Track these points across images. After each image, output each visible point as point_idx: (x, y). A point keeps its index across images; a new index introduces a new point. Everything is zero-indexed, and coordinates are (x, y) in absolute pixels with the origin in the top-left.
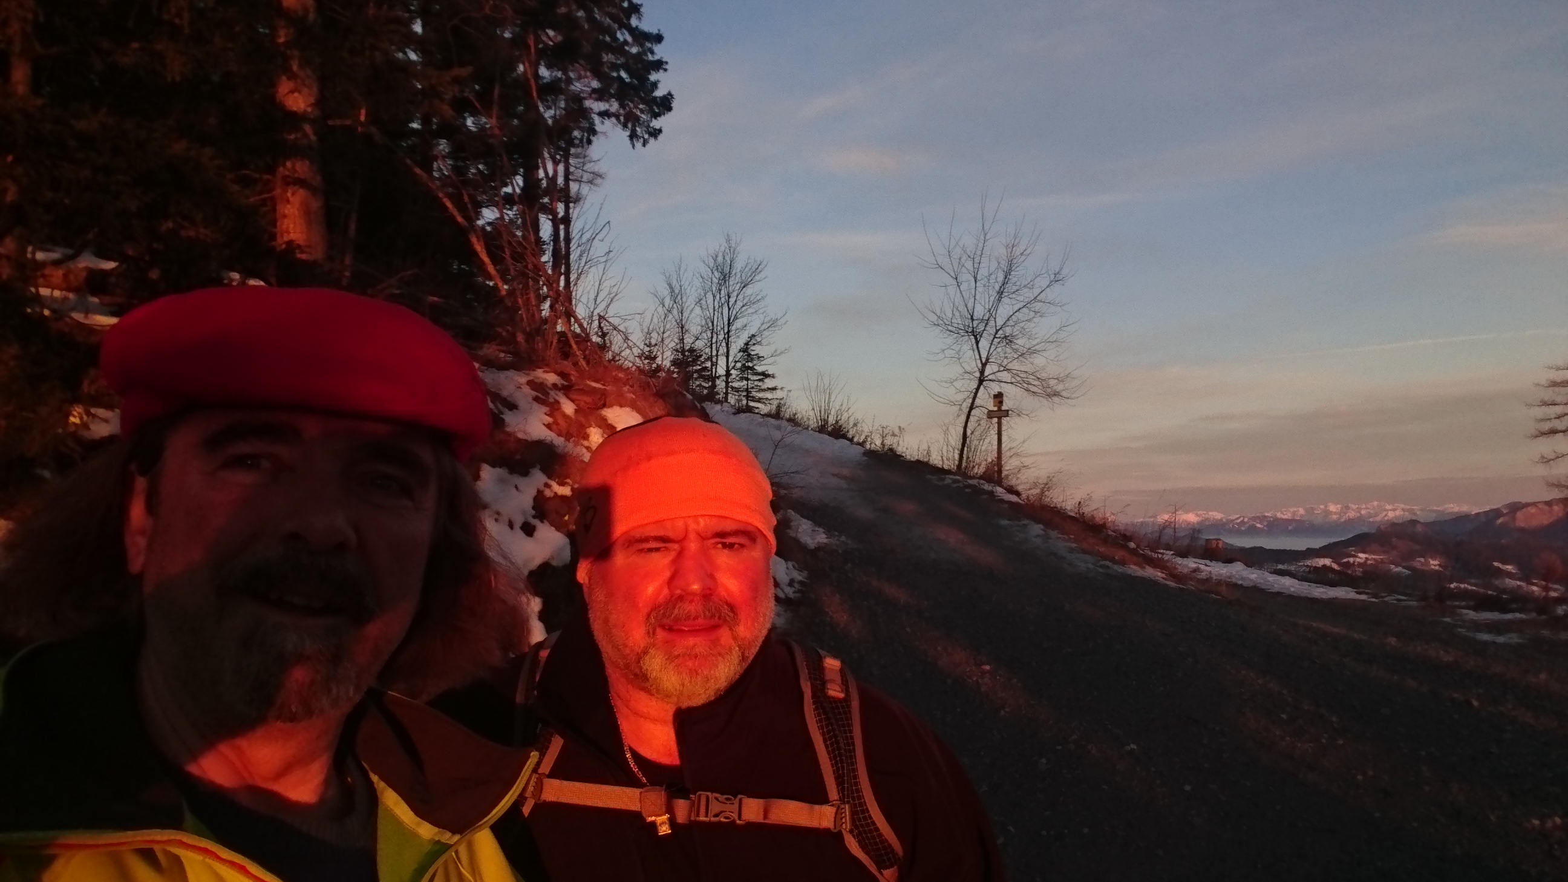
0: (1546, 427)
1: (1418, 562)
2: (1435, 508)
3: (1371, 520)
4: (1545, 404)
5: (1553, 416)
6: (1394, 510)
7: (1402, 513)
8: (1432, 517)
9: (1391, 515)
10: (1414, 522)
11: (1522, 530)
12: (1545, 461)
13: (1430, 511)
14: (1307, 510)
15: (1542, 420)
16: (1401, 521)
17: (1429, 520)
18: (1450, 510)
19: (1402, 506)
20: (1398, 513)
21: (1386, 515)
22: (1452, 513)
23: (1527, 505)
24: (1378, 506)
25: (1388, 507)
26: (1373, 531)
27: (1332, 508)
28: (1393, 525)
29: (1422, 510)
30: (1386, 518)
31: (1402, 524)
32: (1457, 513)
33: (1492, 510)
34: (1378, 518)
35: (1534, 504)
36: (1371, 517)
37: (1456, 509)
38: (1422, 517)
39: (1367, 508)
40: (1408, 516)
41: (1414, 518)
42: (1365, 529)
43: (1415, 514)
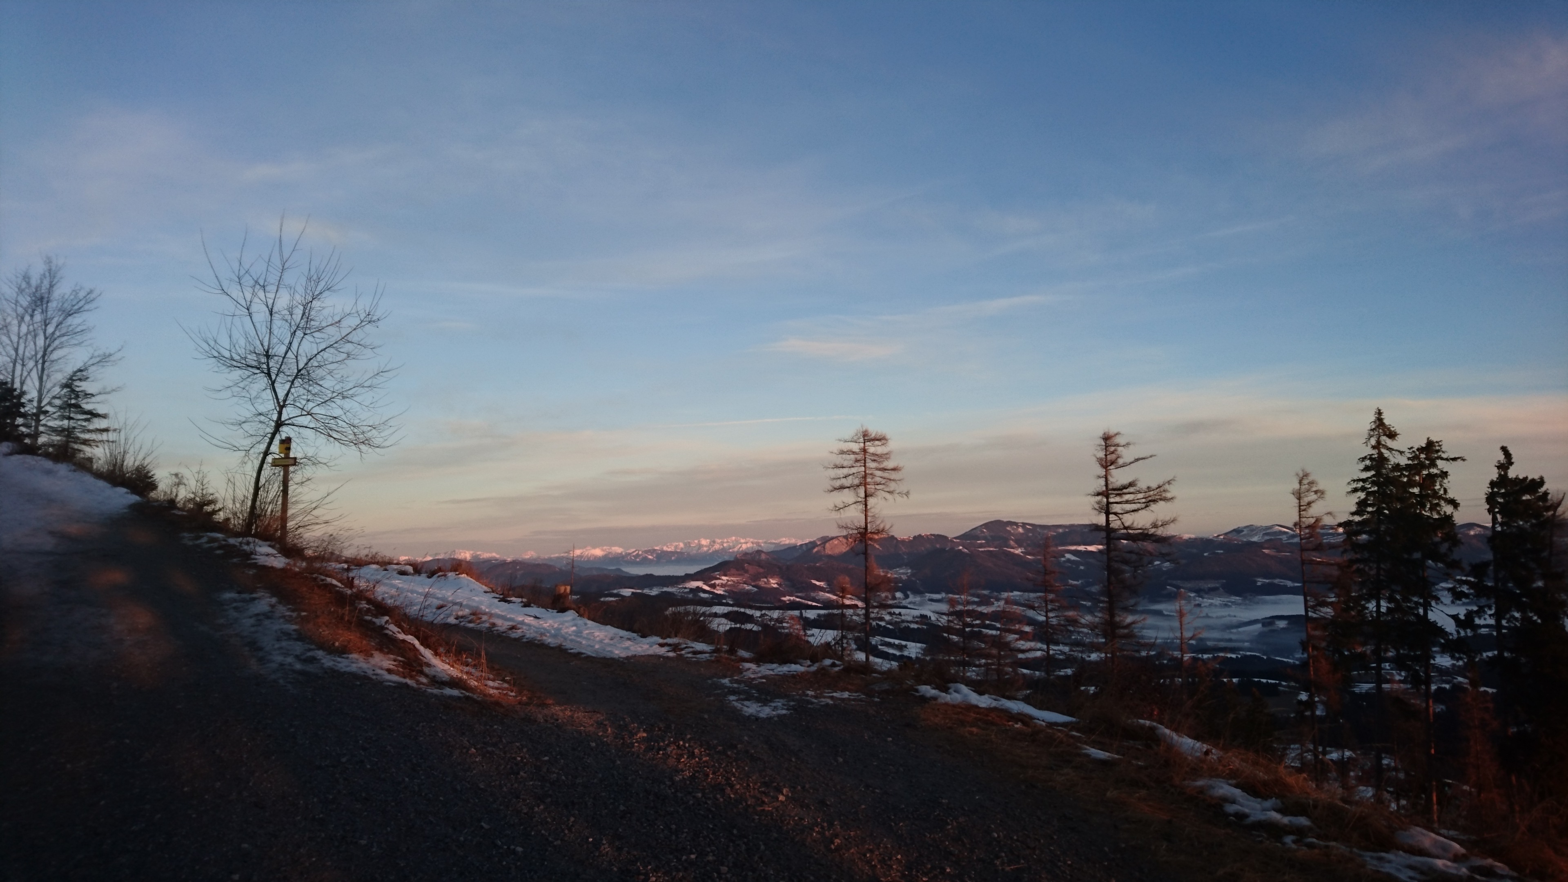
0: (838, 484)
1: (762, 582)
2: (774, 541)
3: (731, 550)
4: (837, 467)
5: (842, 476)
6: (746, 543)
7: (752, 545)
8: (771, 548)
9: (744, 546)
10: (759, 552)
11: (830, 557)
12: (838, 509)
13: (771, 543)
14: (685, 544)
15: (834, 479)
16: (751, 552)
17: (770, 550)
18: (783, 543)
19: (752, 540)
20: (749, 545)
21: (740, 547)
22: (785, 545)
23: (832, 538)
24: (735, 540)
25: (742, 541)
26: (732, 559)
27: (704, 542)
28: (746, 554)
29: (765, 543)
30: (741, 549)
31: (751, 554)
32: (789, 544)
33: (810, 542)
34: (736, 549)
35: (837, 537)
36: (730, 549)
37: (787, 542)
38: (765, 547)
39: (728, 542)
40: (756, 548)
41: (760, 548)
42: (727, 558)
43: (760, 546)
